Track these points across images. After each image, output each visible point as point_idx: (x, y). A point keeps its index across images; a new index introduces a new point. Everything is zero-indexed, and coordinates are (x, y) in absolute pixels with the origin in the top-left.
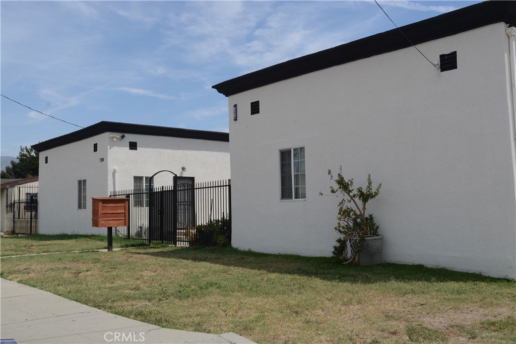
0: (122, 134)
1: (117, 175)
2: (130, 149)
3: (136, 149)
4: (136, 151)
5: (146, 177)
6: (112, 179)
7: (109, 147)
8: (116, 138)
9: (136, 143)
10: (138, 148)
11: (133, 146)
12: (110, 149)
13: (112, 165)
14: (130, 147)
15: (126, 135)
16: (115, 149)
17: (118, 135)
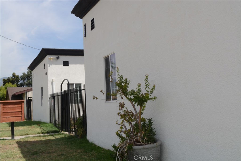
0: (57, 56)
1: (54, 83)
2: (64, 66)
3: (68, 66)
4: (68, 67)
5: (75, 84)
6: (51, 86)
7: (48, 65)
8: (52, 59)
9: (68, 62)
10: (69, 65)
11: (66, 63)
12: (49, 66)
13: (50, 77)
14: (63, 64)
15: (60, 57)
16: (53, 66)
17: (54, 57)
